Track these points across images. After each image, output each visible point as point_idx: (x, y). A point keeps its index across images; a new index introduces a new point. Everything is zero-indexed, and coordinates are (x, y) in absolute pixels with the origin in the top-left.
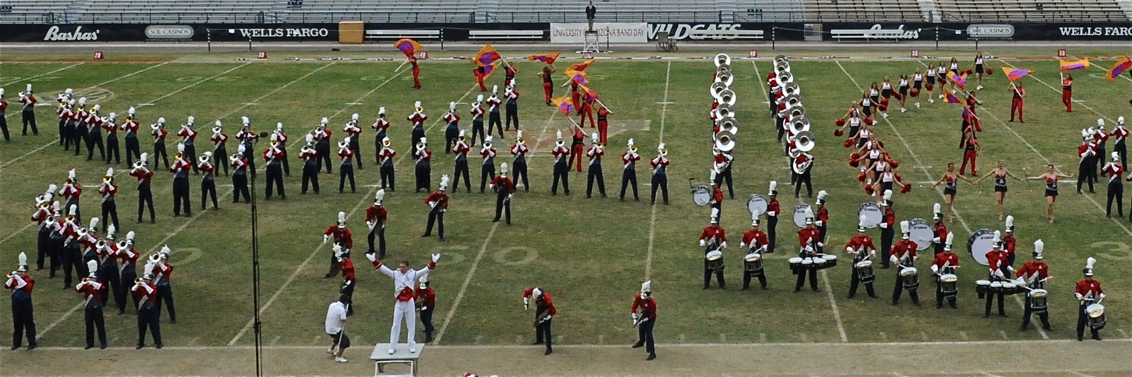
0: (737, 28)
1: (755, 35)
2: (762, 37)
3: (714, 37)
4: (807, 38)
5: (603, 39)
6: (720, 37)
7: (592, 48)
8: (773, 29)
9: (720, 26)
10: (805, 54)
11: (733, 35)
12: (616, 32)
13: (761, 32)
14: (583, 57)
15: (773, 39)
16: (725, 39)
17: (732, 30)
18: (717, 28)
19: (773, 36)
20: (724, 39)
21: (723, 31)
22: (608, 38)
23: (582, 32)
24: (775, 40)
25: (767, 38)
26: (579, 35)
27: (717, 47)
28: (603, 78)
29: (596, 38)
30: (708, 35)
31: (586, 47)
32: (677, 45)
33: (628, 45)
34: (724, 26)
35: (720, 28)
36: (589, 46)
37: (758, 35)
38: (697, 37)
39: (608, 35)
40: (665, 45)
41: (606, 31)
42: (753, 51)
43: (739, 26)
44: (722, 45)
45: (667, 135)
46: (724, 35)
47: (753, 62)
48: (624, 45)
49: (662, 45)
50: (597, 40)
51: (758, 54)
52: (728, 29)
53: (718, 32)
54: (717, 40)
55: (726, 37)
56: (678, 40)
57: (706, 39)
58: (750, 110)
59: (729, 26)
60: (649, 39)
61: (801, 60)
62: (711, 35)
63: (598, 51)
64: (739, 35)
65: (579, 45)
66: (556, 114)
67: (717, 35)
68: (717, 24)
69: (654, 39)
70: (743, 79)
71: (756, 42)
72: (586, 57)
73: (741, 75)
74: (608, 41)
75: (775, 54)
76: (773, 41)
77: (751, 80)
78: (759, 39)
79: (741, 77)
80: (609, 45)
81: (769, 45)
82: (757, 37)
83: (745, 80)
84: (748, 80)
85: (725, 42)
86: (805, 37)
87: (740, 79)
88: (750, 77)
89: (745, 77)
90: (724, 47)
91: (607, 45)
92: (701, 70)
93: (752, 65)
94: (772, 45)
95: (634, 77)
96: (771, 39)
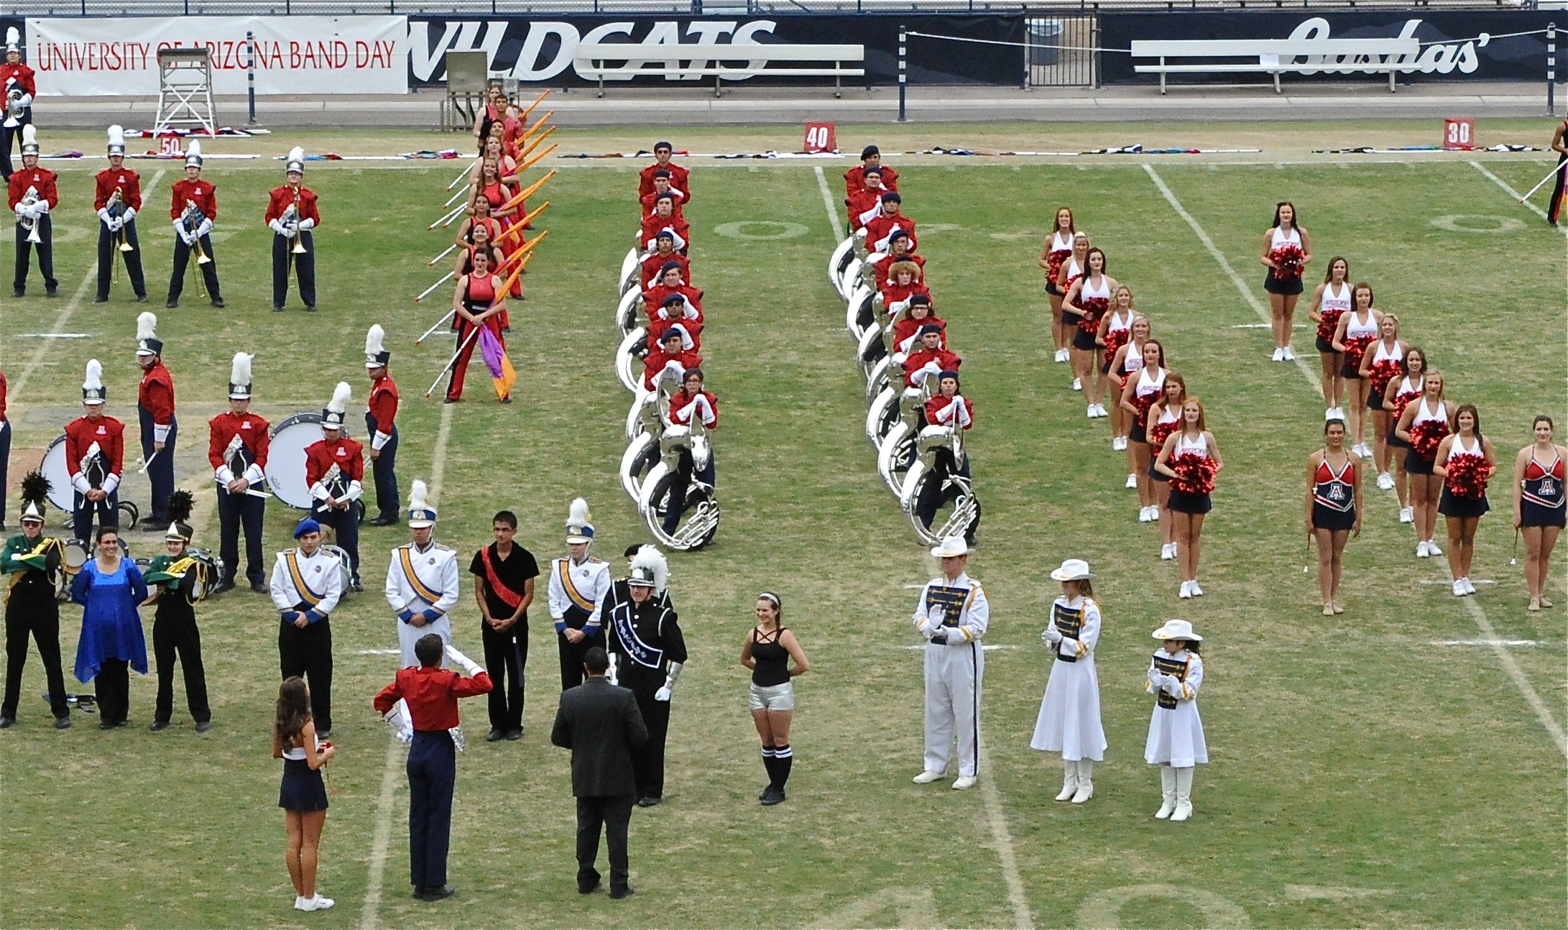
0: (760, 36)
1: (831, 64)
2: (861, 72)
3: (672, 72)
4: (1036, 73)
5: (231, 82)
6: (695, 72)
7: (190, 115)
8: (902, 38)
9: (694, 27)
10: (1026, 138)
11: (743, 64)
12: (285, 51)
13: (856, 52)
14: (151, 155)
15: (902, 78)
16: (714, 77)
17: (744, 44)
18: (685, 38)
19: (902, 65)
20: (708, 81)
21: (707, 48)
22: (251, 77)
23: (152, 54)
24: (908, 81)
25: (875, 76)
26: (138, 63)
27: (679, 113)
28: (227, 235)
29: (200, 77)
30: (646, 65)
31: (164, 113)
32: (525, 104)
33: (332, 105)
34: (709, 30)
35: (695, 38)
36: (177, 108)
37: (845, 64)
38: (602, 70)
39: (250, 63)
40: (475, 104)
41: (244, 49)
42: (819, 126)
43: (770, 26)
44: (703, 104)
45: (460, 459)
46: (711, 64)
47: (819, 170)
48: (317, 105)
49: (463, 104)
50: (208, 84)
51: (840, 140)
52: (724, 38)
53: (687, 51)
54: (682, 83)
55: (720, 71)
56: (524, 84)
57: (639, 81)
58: (792, 357)
59: (729, 26)
60: (414, 82)
61: (1005, 161)
62: (661, 65)
63: (211, 130)
64: (771, 64)
65: (139, 106)
66: (30, 379)
67: (685, 64)
68: (683, 21)
69: (434, 80)
70: (772, 237)
71: (832, 89)
72: (164, 154)
73: (767, 222)
74: (251, 90)
75: (906, 140)
76: (902, 86)
77: (804, 239)
78: (847, 81)
79: (767, 230)
80: (257, 105)
81: (885, 100)
82: (838, 71)
83: (782, 241)
84: (793, 241)
85: (712, 89)
86: (1027, 69)
87: (759, 238)
88: (803, 230)
89: (783, 230)
90: (711, 110)
91: (247, 105)
92: (611, 203)
93: (814, 181)
94: (898, 102)
95: (347, 231)
96: (891, 80)
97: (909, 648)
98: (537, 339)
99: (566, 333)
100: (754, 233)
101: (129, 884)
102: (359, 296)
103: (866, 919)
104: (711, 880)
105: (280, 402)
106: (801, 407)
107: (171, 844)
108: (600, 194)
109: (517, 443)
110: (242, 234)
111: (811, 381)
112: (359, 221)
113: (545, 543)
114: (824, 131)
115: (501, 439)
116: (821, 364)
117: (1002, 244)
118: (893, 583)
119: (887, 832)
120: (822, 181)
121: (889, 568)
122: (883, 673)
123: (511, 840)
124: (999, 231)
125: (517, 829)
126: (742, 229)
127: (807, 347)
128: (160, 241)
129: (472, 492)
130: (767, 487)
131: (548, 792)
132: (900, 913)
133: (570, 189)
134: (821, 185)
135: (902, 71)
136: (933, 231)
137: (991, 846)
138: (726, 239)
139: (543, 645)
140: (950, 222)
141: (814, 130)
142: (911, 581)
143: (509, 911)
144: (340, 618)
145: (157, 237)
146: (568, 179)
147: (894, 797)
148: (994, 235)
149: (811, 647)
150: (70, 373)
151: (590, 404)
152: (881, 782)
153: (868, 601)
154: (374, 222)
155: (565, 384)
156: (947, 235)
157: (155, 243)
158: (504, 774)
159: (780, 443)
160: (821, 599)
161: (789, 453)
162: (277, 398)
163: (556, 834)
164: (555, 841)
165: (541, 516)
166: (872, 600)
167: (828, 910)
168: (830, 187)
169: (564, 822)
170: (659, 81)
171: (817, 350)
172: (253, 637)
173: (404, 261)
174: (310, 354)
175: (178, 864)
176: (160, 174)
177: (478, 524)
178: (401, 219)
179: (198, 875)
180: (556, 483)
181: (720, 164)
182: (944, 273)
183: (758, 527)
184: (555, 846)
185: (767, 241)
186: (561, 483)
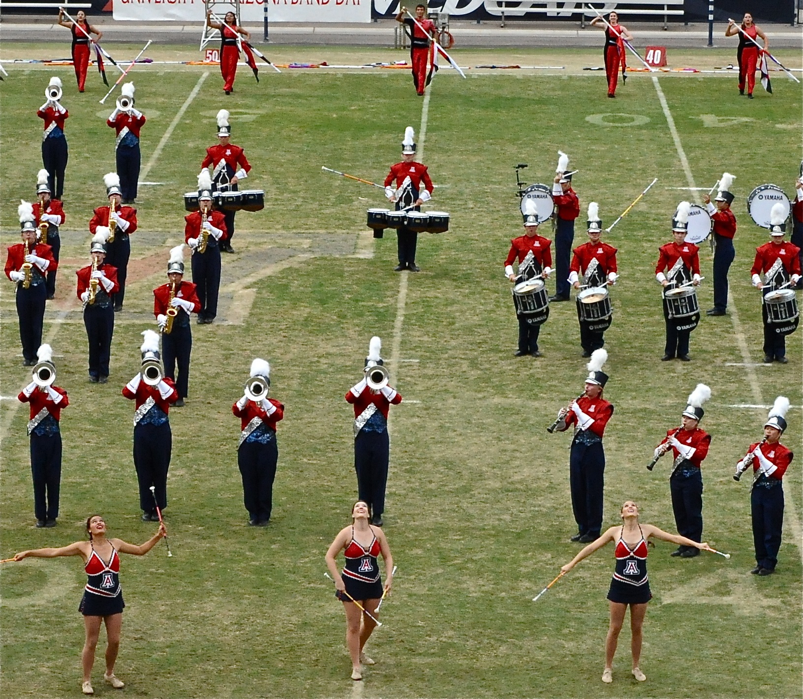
1: (661, 7)
2: (682, 12)
3: (551, 11)
4: (801, 15)
5: (252, 12)
6: (567, 11)
10: (797, 60)
11: (600, 6)
14: (199, 62)
15: (711, 17)
16: (581, 14)
19: (711, 8)
20: (576, 17)
22: (266, 10)
24: (716, 19)
25: (692, 16)
27: (560, 39)
28: (254, 117)
31: (208, 33)
32: (452, 31)
33: (318, 30)
37: (671, 7)
38: (504, 9)
42: (655, 49)
44: (573, 33)
47: (655, 79)
48: (309, 30)
51: (670, 59)
54: (558, 18)
56: (452, 17)
57: (529, 16)
60: (375, 15)
64: (620, 7)
65: (189, 29)
69: (390, 14)
70: (625, 124)
71: (662, 24)
72: (208, 61)
73: (621, 114)
74: (266, 19)
75: (714, 59)
76: (711, 22)
77: (646, 126)
78: (672, 18)
79: (622, 120)
80: (269, 29)
81: (699, 32)
82: (666, 12)
83: (632, 127)
84: (640, 128)
85: (578, 23)
86: (796, 12)
87: (617, 125)
88: (647, 120)
89: (633, 120)
90: (578, 38)
91: (263, 29)
92: (513, 99)
93: (652, 86)
94: (708, 33)
95: (335, 116)
96: (703, 18)
97: (730, 406)
98: (467, 191)
99: (487, 188)
100: (613, 122)
101: (205, 555)
102: (346, 160)
103: (708, 589)
104: (600, 561)
105: (294, 231)
106: (649, 241)
107: (234, 528)
108: (505, 93)
109: (457, 261)
110: (262, 116)
111: (656, 223)
112: (344, 109)
113: (479, 330)
114: (658, 52)
115: (446, 258)
116: (663, 211)
117: (784, 131)
118: (718, 361)
119: (720, 531)
120: (658, 87)
121: (715, 351)
122: (713, 422)
123: (463, 531)
124: (781, 123)
125: (468, 523)
126: (604, 119)
127: (652, 200)
128: (208, 120)
129: (428, 294)
130: (629, 294)
131: (487, 499)
132: (731, 586)
133: (486, 89)
134: (657, 89)
135: (711, 12)
136: (735, 122)
137: (792, 542)
138: (593, 125)
139: (480, 399)
140: (747, 116)
141: (651, 52)
142: (730, 361)
143: (465, 578)
144: (341, 378)
145: (205, 117)
146: (483, 82)
147: (724, 508)
148: (778, 126)
149: (664, 404)
150: (152, 209)
151: (506, 236)
152: (716, 496)
153: (702, 373)
154: (353, 110)
155: (488, 223)
156: (746, 125)
157: (205, 121)
158: (456, 486)
159: (637, 265)
160: (669, 372)
161: (644, 272)
162: (293, 228)
163: (494, 528)
164: (493, 532)
165: (475, 311)
166: (705, 374)
167: (682, 582)
168: (663, 91)
169: (500, 520)
170: (543, 17)
171: (659, 202)
172: (283, 390)
173: (374, 137)
174: (313, 199)
175: (239, 542)
176: (206, 74)
177: (432, 316)
178: (372, 108)
179: (251, 550)
180: (485, 289)
181: (588, 73)
182: (745, 151)
183: (624, 321)
184: (494, 536)
185: (622, 127)
186: (489, 289)
